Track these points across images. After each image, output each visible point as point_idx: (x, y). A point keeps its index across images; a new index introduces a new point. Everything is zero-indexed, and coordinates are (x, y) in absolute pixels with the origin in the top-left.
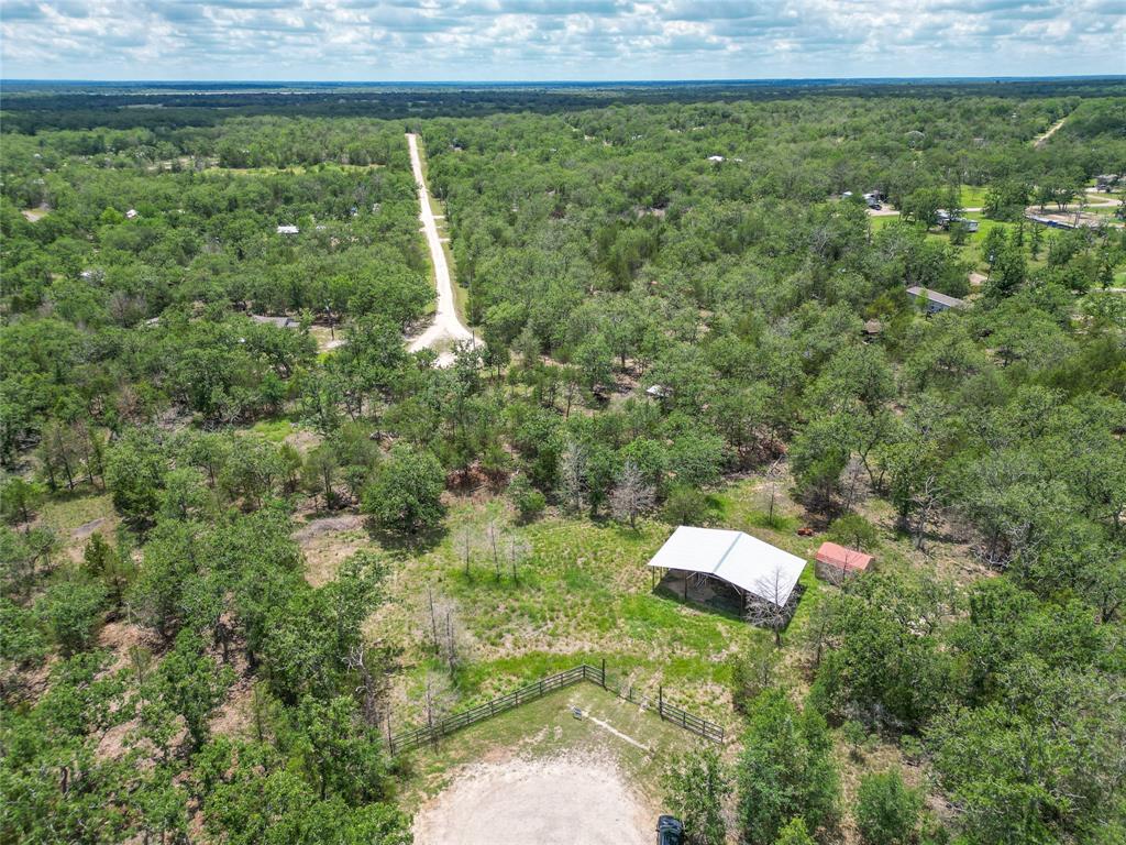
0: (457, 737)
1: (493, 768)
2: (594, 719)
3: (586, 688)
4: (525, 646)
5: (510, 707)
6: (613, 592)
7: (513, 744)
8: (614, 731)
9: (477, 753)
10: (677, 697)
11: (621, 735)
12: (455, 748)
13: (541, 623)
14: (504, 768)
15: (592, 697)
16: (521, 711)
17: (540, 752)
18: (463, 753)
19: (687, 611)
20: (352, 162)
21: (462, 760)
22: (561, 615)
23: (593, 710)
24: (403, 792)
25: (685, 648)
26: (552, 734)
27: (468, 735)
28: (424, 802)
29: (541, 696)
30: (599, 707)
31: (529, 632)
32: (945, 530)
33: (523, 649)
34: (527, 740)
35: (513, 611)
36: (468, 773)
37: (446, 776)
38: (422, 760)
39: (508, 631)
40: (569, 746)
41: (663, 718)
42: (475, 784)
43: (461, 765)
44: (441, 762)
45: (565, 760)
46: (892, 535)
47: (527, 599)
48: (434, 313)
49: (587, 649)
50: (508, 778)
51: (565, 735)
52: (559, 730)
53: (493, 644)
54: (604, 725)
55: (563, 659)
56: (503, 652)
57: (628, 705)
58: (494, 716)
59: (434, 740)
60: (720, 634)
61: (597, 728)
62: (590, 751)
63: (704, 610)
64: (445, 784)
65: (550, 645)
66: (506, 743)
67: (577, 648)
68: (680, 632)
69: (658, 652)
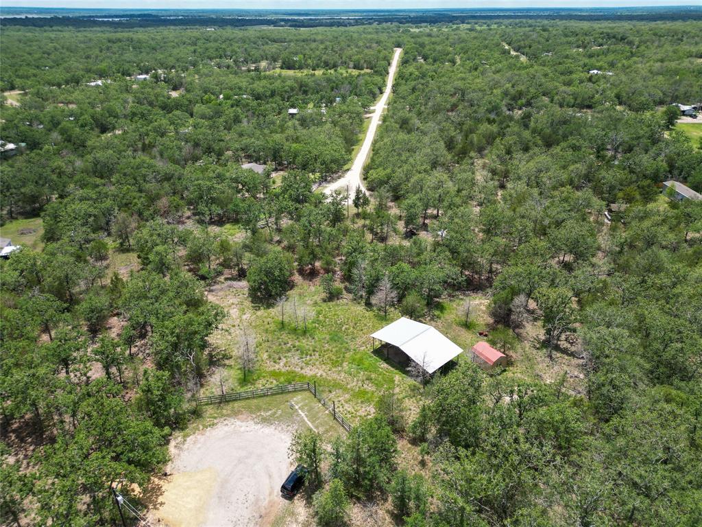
0: (231, 404)
1: (238, 423)
2: (300, 411)
3: (307, 394)
5: (265, 395)
6: (352, 347)
7: (254, 414)
8: (306, 419)
9: (235, 414)
10: (349, 409)
11: (308, 422)
12: (227, 409)
13: (304, 356)
14: (244, 424)
15: (306, 399)
16: (268, 399)
18: (229, 412)
19: (385, 365)
20: (355, 67)
21: (228, 415)
23: (302, 406)
24: (192, 423)
25: (370, 385)
26: (275, 413)
28: (199, 430)
30: (306, 405)
31: (295, 360)
33: (288, 368)
34: (262, 414)
35: (294, 347)
36: (226, 422)
37: (215, 421)
38: (209, 411)
39: (285, 357)
40: (279, 421)
41: (335, 418)
42: (226, 428)
43: (225, 418)
44: (217, 414)
45: (274, 427)
47: (305, 343)
48: (348, 170)
50: (243, 429)
51: (281, 415)
52: (279, 412)
53: (275, 362)
54: (303, 414)
55: (304, 377)
56: (277, 366)
57: (322, 408)
58: (254, 398)
59: (220, 403)
60: (394, 381)
61: (298, 415)
62: (288, 426)
63: (393, 367)
64: (213, 425)
65: (302, 368)
66: (251, 412)
67: (314, 373)
69: (354, 384)
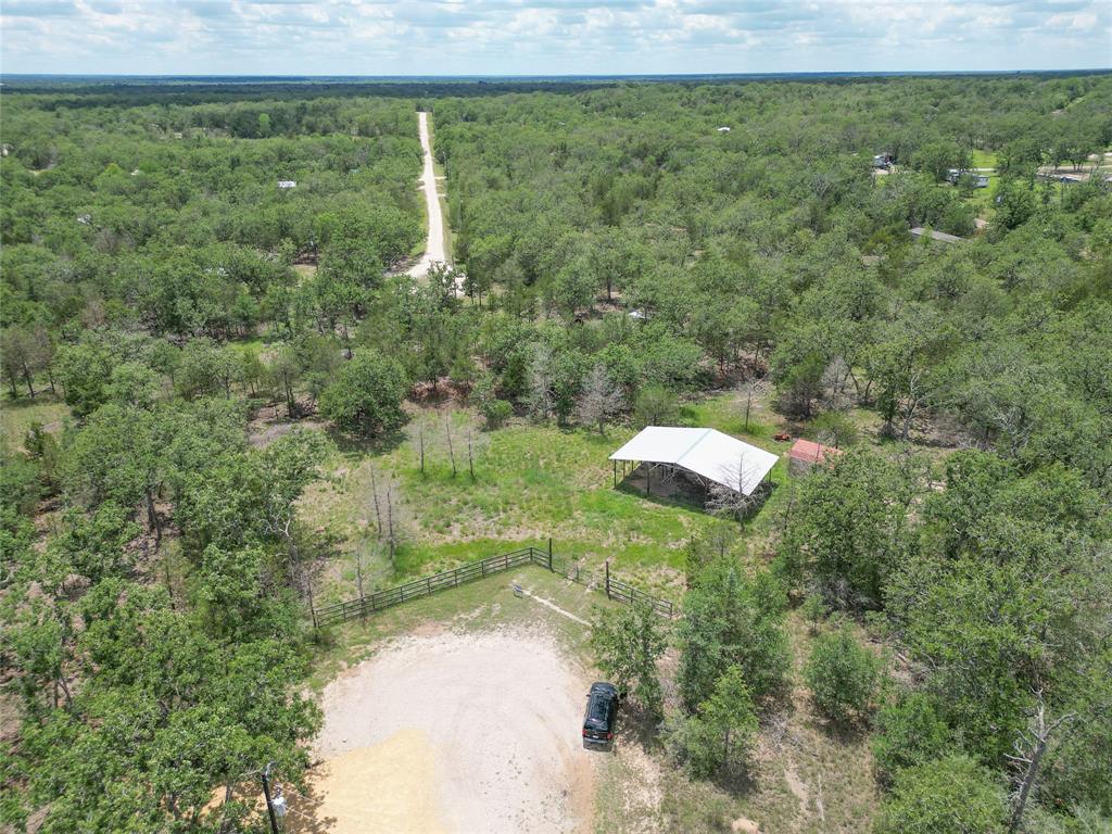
0: (389, 612)
1: (421, 641)
2: (536, 598)
3: (533, 570)
4: (473, 534)
5: (450, 586)
6: (574, 488)
7: (447, 619)
8: (557, 608)
9: (408, 627)
10: (627, 579)
11: (562, 612)
12: (384, 622)
13: (493, 514)
14: (433, 640)
15: (537, 578)
16: (460, 591)
17: (473, 626)
18: (390, 627)
19: (648, 505)
20: (360, 133)
21: (391, 633)
22: (516, 508)
23: (536, 589)
24: (322, 661)
25: (642, 537)
26: (490, 611)
27: (399, 612)
28: (343, 670)
29: (483, 577)
30: (543, 587)
31: (480, 521)
32: (934, 435)
33: (471, 537)
34: (462, 616)
35: (466, 504)
36: (394, 645)
37: (370, 648)
38: (346, 633)
39: (457, 521)
40: (506, 621)
41: (610, 597)
42: (400, 655)
43: (388, 638)
44: (367, 635)
45: (501, 634)
46: (876, 441)
47: (481, 493)
48: (422, 254)
49: (538, 537)
50: (437, 649)
51: (503, 611)
52: (497, 607)
53: (441, 532)
54: (546, 602)
55: (512, 545)
56: (449, 539)
57: (575, 585)
58: (430, 594)
59: (363, 615)
60: (681, 524)
61: (538, 605)
62: (527, 626)
63: (667, 504)
64: (369, 654)
65: (499, 533)
66: (439, 618)
67: (527, 536)
68: (638, 522)
69: (613, 539)
